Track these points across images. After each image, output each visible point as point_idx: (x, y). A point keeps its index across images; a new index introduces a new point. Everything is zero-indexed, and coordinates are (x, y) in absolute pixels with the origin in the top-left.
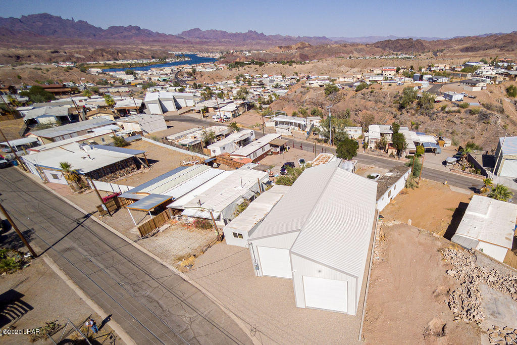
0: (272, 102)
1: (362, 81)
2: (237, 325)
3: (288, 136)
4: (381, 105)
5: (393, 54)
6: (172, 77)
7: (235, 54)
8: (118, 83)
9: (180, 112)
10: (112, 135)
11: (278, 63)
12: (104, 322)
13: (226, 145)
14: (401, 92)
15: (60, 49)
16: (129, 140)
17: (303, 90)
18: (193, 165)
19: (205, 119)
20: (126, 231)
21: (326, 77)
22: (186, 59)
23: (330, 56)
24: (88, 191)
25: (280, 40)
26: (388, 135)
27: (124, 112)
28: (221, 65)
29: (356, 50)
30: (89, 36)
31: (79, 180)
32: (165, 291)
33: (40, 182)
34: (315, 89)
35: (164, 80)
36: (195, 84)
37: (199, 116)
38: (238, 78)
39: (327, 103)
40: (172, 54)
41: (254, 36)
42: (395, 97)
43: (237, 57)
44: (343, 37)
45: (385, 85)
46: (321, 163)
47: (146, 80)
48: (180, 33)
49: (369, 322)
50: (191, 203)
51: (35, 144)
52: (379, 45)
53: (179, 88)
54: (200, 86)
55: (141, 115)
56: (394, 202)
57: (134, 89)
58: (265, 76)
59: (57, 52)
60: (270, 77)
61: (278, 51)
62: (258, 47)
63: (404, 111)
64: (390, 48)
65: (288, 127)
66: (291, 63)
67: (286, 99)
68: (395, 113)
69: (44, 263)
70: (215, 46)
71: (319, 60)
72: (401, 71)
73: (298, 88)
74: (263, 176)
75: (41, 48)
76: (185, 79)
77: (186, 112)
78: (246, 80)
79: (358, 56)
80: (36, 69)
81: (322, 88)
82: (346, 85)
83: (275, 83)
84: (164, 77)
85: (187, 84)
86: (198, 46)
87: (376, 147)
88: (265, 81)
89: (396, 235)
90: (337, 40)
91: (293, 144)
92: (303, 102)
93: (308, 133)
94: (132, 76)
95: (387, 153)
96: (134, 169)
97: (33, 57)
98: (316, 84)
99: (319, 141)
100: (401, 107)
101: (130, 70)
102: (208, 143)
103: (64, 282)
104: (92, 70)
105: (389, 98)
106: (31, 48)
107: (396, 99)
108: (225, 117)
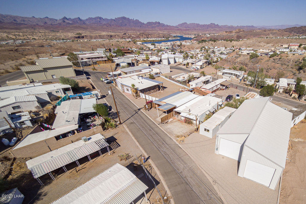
0: (218, 61)
1: (274, 52)
2: (206, 177)
3: (229, 81)
4: (285, 66)
5: (296, 36)
6: (170, 47)
7: (202, 36)
8: (147, 49)
9: (176, 64)
10: (149, 73)
11: (224, 40)
12: (147, 159)
13: (198, 83)
14: (301, 59)
15: (126, 32)
16: (155, 76)
17: (237, 55)
18: (184, 91)
19: (187, 69)
20: (155, 119)
21: (251, 49)
22: (178, 38)
23: (254, 37)
24: (139, 98)
25: (226, 28)
26: (293, 85)
27: (153, 63)
28: (194, 41)
29: (271, 33)
30: (138, 27)
31: (137, 93)
32: (172, 151)
33: (122, 92)
34: (244, 55)
35: (167, 48)
36: (181, 51)
37: (184, 67)
38: (201, 48)
39: (250, 64)
40: (172, 36)
41: (213, 26)
42: (296, 62)
43: (203, 37)
44: (264, 26)
45: (290, 55)
46: (250, 98)
47: (159, 48)
48: (177, 25)
49: (283, 196)
50: (185, 110)
51: (120, 75)
52: (287, 30)
53: (173, 53)
54: (183, 52)
55: (160, 65)
56: (296, 127)
57: (154, 52)
58: (216, 47)
59: (125, 34)
60: (219, 48)
61: (224, 34)
62: (214, 32)
63: (301, 71)
64: (295, 32)
65: (230, 75)
66: (231, 41)
67: (226, 60)
68: (295, 72)
69: (124, 127)
70: (192, 31)
71: (248, 39)
72: (303, 46)
73: (234, 55)
74: (219, 101)
75: (120, 32)
76: (176, 48)
77: (178, 65)
78: (206, 50)
79: (272, 37)
80: (117, 41)
81: (249, 55)
82: (263, 53)
83: (221, 51)
84: (167, 47)
85: (177, 51)
86: (184, 32)
87: (283, 92)
88: (215, 50)
89: (301, 147)
90: (259, 28)
91: (232, 85)
92: (235, 63)
93: (241, 80)
94: (154, 46)
95: (291, 96)
96: (157, 90)
97: (116, 36)
98: (245, 52)
99: (247, 85)
100: (300, 69)
101: (153, 43)
102: (189, 81)
103: (131, 137)
104: (138, 42)
105: (291, 62)
106: (116, 32)
107: (296, 64)
108: (196, 68)
